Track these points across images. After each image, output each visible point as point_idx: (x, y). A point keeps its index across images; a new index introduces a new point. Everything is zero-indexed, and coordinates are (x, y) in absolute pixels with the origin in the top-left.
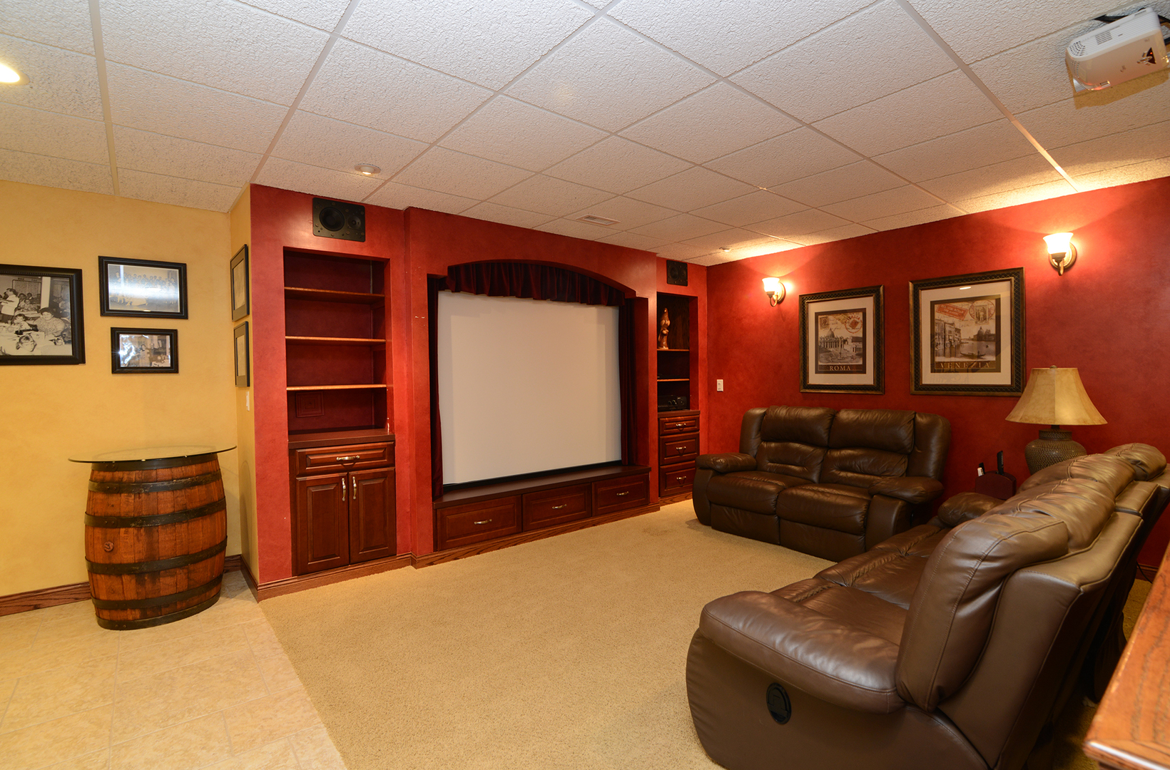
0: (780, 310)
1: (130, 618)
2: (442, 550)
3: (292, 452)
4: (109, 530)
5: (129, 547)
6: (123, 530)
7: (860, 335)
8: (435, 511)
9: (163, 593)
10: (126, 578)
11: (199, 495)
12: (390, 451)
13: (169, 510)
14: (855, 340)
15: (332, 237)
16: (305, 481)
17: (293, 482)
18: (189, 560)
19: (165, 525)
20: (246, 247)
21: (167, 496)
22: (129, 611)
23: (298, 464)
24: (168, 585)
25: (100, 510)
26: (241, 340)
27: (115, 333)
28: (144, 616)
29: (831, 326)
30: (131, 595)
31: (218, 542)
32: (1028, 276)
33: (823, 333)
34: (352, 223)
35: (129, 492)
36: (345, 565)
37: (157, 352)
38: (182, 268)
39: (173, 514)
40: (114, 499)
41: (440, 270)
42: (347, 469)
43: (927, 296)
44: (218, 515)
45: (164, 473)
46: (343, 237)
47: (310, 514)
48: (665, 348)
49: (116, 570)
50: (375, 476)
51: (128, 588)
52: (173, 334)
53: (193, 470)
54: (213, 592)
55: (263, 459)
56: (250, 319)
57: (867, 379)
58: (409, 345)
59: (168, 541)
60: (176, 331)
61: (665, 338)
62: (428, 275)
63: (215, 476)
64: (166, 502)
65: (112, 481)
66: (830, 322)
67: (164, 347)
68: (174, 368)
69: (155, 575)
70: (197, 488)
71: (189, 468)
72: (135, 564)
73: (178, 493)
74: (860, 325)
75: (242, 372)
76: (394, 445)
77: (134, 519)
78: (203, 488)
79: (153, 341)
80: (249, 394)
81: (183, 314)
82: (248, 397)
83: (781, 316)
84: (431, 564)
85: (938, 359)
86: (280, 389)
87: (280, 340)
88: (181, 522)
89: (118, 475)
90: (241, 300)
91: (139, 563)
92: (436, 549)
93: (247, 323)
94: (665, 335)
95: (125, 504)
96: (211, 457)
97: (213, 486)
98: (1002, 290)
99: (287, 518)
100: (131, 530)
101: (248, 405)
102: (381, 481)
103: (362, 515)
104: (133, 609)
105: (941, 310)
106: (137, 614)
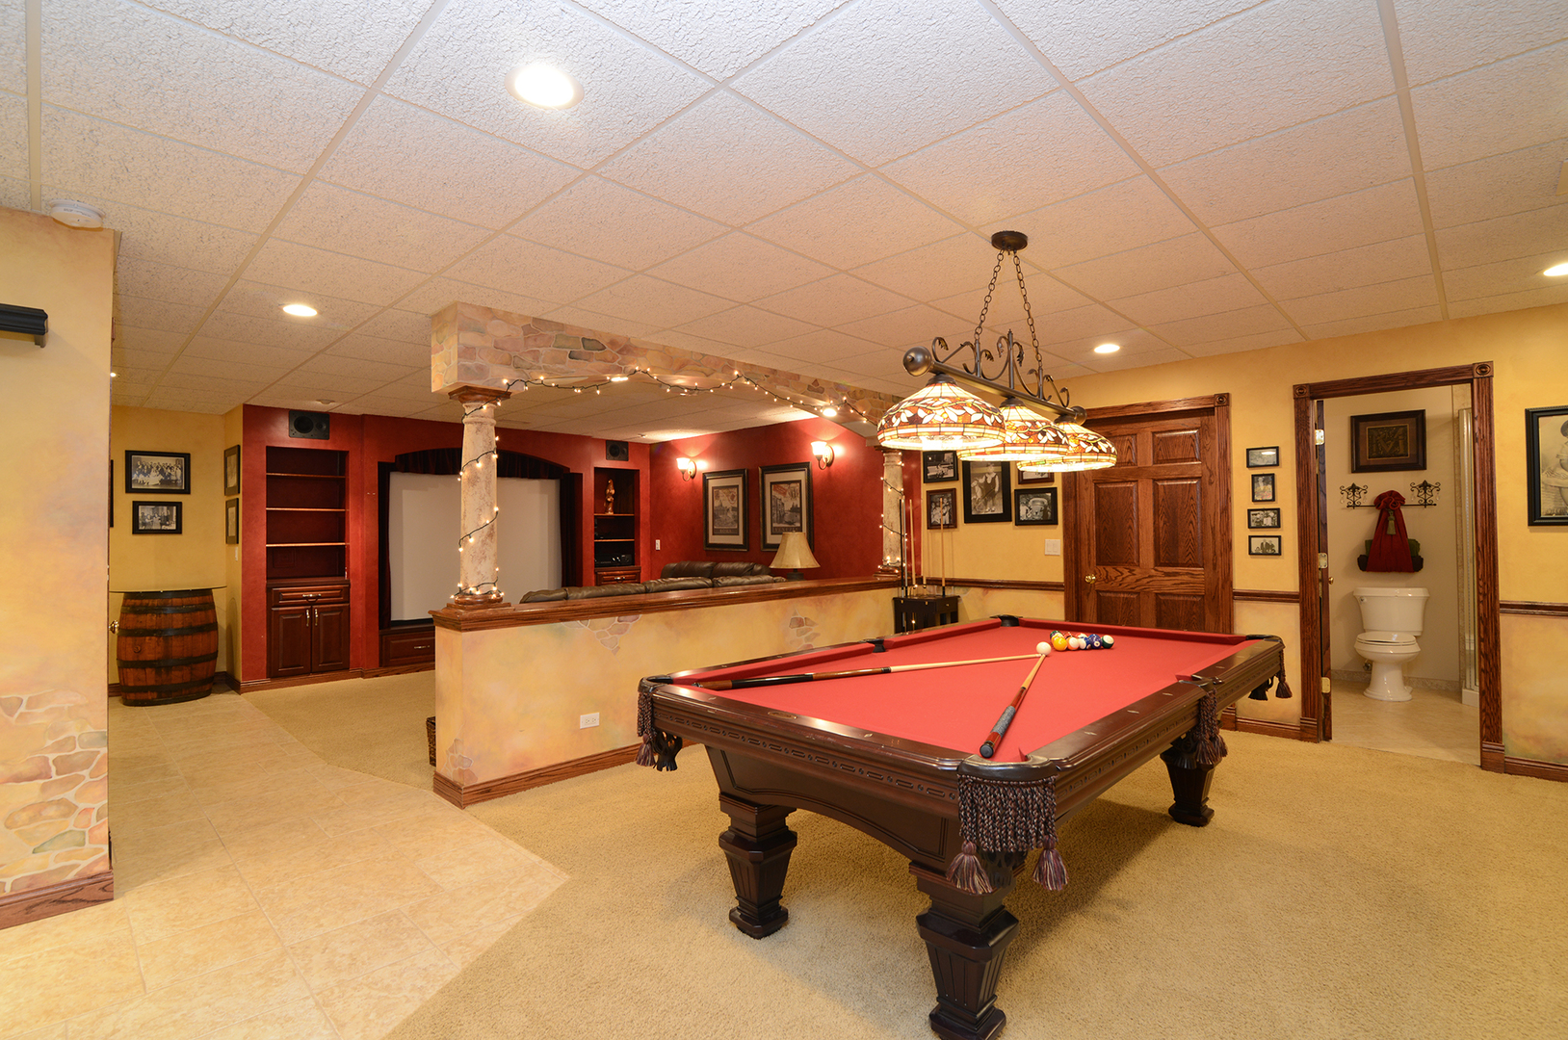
0: (693, 484)
1: (150, 698)
2: (386, 666)
3: (269, 590)
4: (138, 638)
5: (151, 649)
6: (148, 638)
7: (736, 506)
8: (381, 636)
9: (173, 682)
10: (148, 670)
11: (200, 617)
12: (346, 592)
13: (180, 626)
14: (733, 509)
15: (304, 437)
16: (278, 611)
17: (269, 610)
18: (190, 661)
19: (177, 635)
20: (239, 446)
21: (178, 617)
22: (149, 693)
23: (273, 599)
24: (177, 676)
25: (131, 625)
26: (232, 510)
27: (136, 505)
28: (159, 697)
29: (721, 498)
30: (151, 682)
31: (212, 652)
32: (814, 467)
33: (717, 504)
34: (320, 427)
35: (153, 613)
36: (308, 674)
37: (166, 520)
38: (187, 457)
39: (182, 628)
40: (142, 618)
41: (389, 457)
42: (311, 603)
43: (770, 478)
44: (213, 633)
45: (177, 601)
46: (312, 437)
47: (281, 636)
48: (610, 513)
49: (143, 665)
50: (333, 610)
51: (150, 677)
52: (179, 505)
53: (196, 600)
54: (207, 688)
55: (247, 593)
56: (240, 496)
57: (738, 540)
58: (363, 513)
59: (178, 647)
60: (181, 503)
61: (611, 505)
62: (379, 463)
63: (211, 606)
64: (178, 621)
65: (141, 605)
66: (720, 495)
67: (172, 515)
68: (178, 531)
69: (168, 669)
70: (199, 613)
71: (194, 599)
72: (155, 661)
73: (186, 615)
74: (735, 498)
75: (232, 533)
76: (349, 587)
77: (155, 631)
78: (203, 613)
79: (164, 511)
80: (238, 550)
81: (187, 491)
82: (237, 552)
83: (693, 487)
84: (377, 676)
85: (775, 525)
86: (262, 545)
87: (262, 511)
88: (188, 635)
89: (145, 601)
90: (232, 482)
91: (158, 660)
92: (381, 665)
93: (238, 499)
94: (609, 502)
95: (149, 621)
96: (207, 592)
97: (210, 612)
98: (801, 476)
99: (264, 637)
100: (154, 638)
101: (236, 556)
102: (338, 613)
103: (321, 638)
104: (152, 691)
105: (775, 490)
106: (155, 695)
